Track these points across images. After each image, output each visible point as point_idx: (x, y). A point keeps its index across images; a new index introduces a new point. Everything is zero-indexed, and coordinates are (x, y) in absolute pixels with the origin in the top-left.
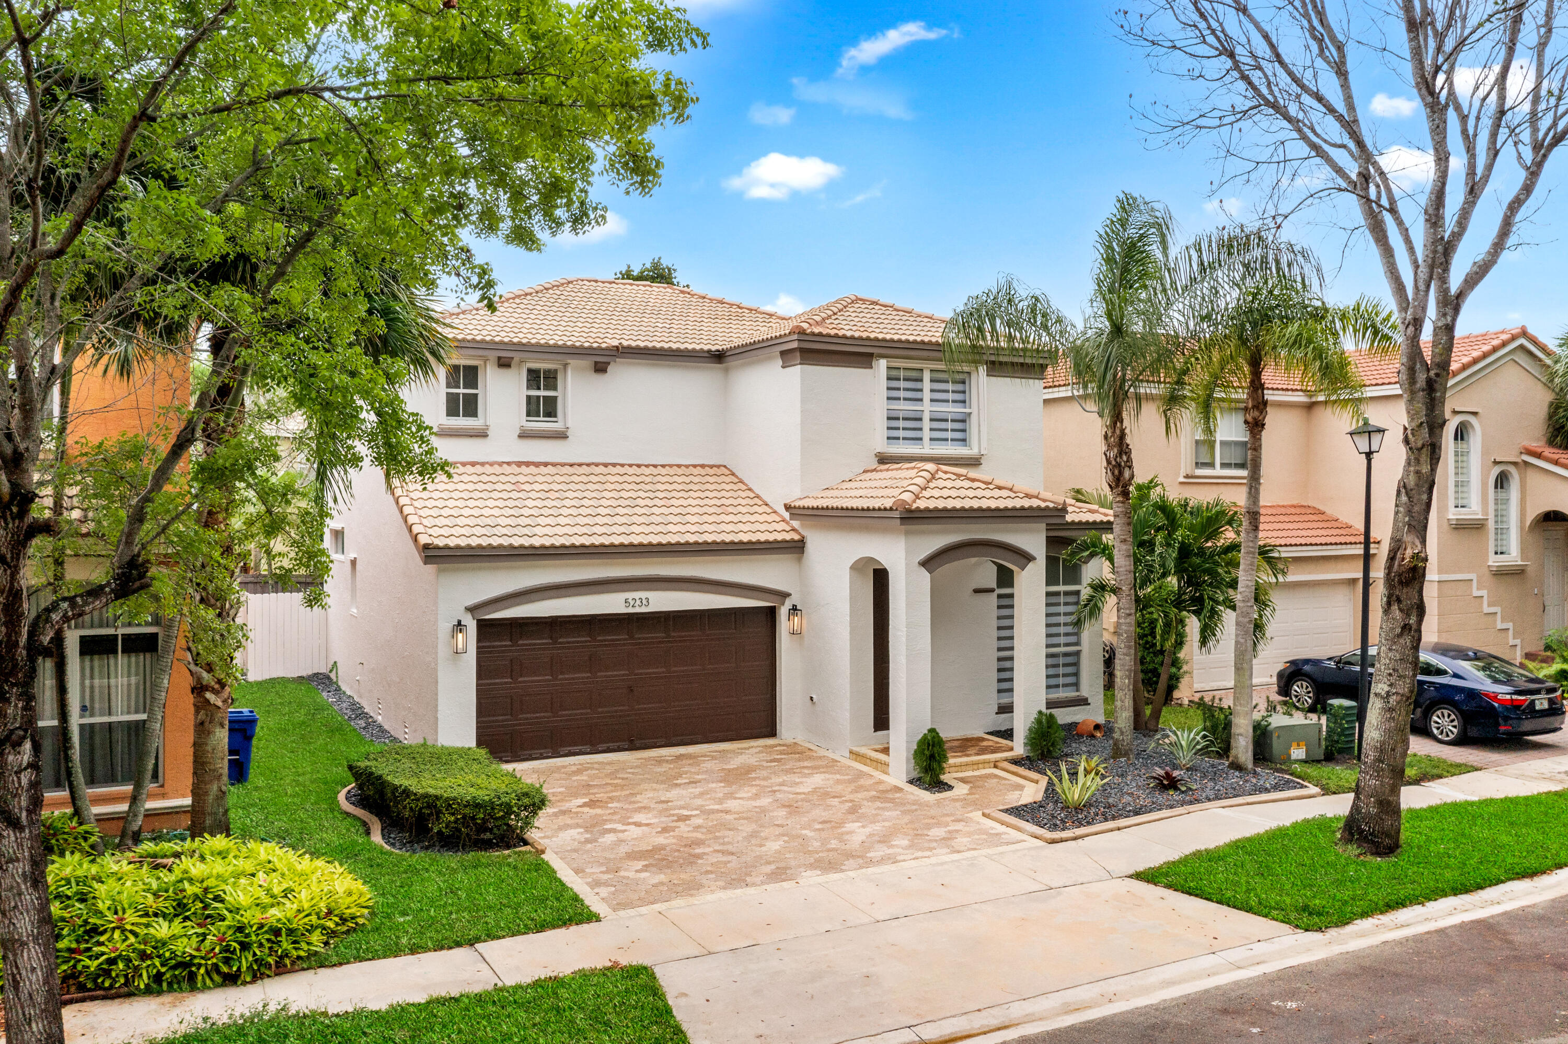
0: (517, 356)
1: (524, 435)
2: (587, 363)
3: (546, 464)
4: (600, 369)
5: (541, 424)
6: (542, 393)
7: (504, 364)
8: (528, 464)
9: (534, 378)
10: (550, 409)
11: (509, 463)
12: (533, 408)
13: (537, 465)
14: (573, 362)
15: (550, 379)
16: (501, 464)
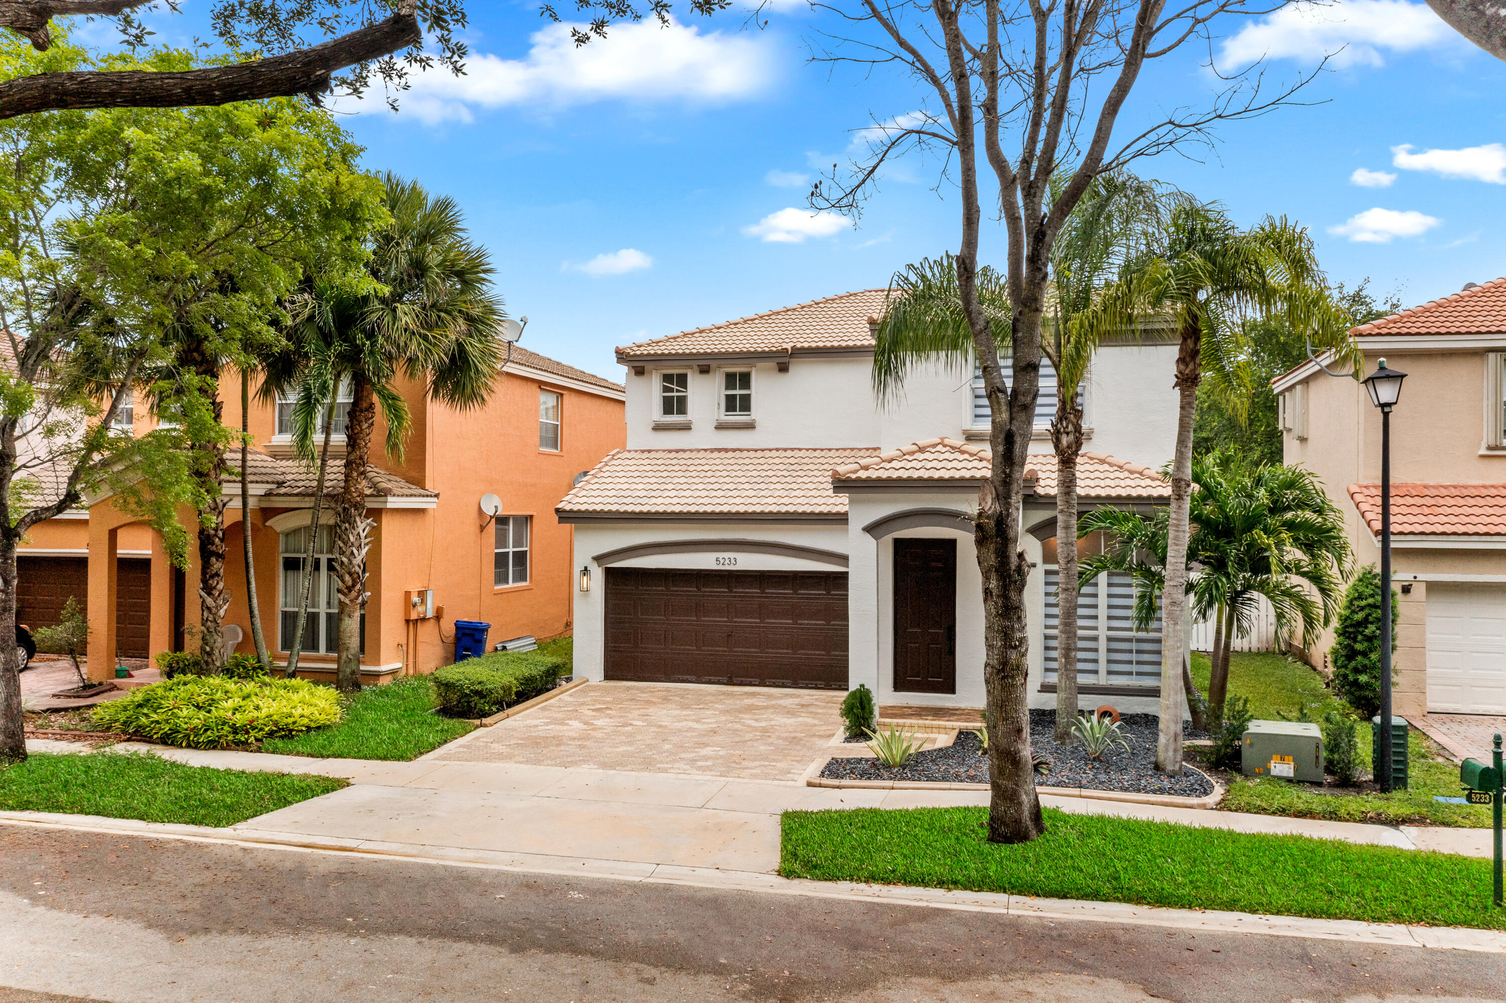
0: (713, 364)
1: (721, 427)
2: (772, 364)
3: (734, 450)
4: (783, 368)
5: (738, 417)
6: (738, 392)
7: (705, 370)
8: (719, 450)
9: (730, 380)
10: (745, 404)
11: (706, 450)
12: (731, 404)
13: (726, 450)
14: (761, 365)
15: (745, 380)
16: (699, 451)
